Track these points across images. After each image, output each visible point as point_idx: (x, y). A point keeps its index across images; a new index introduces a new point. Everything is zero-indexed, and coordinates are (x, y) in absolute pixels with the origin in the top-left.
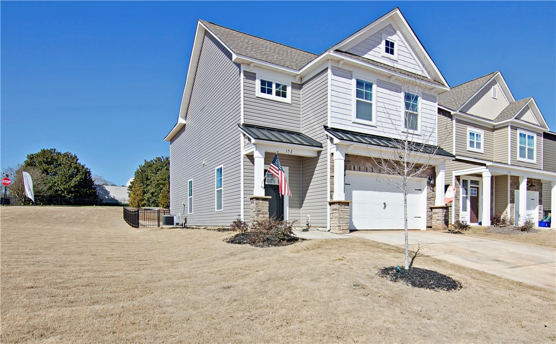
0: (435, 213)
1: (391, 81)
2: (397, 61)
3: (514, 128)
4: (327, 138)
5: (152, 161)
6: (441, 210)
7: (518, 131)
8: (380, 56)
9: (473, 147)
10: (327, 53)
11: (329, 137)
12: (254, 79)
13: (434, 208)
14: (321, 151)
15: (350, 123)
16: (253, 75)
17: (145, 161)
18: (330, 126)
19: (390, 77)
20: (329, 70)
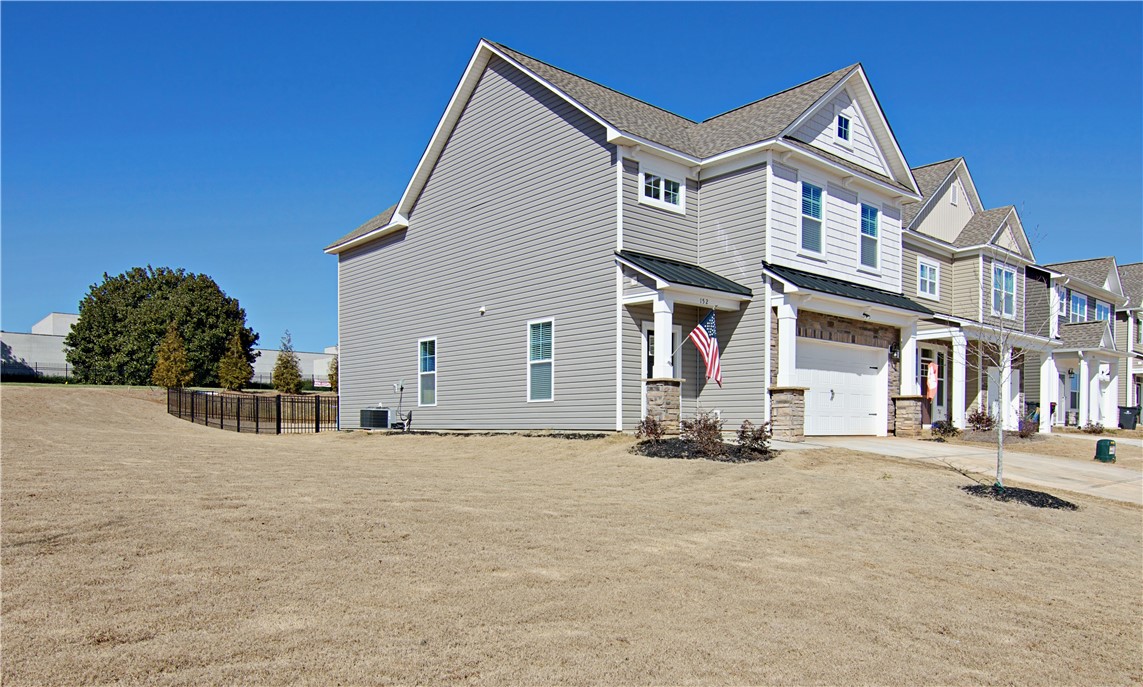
0: (900, 408)
1: (847, 186)
2: (852, 151)
3: (987, 259)
4: (765, 282)
5: (122, 276)
6: (912, 403)
7: (992, 264)
8: (831, 142)
9: (925, 291)
10: (774, 141)
11: (768, 279)
12: (636, 172)
13: (899, 399)
14: (749, 301)
15: (793, 256)
16: (635, 166)
17: (106, 275)
18: (770, 261)
19: (845, 178)
20: (769, 168)
